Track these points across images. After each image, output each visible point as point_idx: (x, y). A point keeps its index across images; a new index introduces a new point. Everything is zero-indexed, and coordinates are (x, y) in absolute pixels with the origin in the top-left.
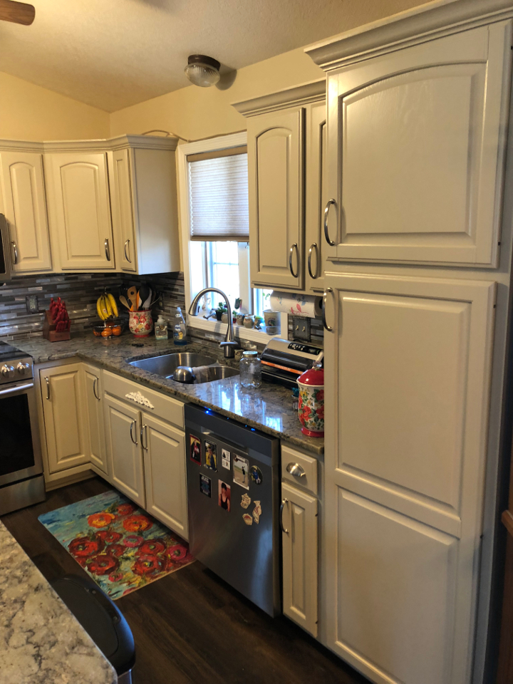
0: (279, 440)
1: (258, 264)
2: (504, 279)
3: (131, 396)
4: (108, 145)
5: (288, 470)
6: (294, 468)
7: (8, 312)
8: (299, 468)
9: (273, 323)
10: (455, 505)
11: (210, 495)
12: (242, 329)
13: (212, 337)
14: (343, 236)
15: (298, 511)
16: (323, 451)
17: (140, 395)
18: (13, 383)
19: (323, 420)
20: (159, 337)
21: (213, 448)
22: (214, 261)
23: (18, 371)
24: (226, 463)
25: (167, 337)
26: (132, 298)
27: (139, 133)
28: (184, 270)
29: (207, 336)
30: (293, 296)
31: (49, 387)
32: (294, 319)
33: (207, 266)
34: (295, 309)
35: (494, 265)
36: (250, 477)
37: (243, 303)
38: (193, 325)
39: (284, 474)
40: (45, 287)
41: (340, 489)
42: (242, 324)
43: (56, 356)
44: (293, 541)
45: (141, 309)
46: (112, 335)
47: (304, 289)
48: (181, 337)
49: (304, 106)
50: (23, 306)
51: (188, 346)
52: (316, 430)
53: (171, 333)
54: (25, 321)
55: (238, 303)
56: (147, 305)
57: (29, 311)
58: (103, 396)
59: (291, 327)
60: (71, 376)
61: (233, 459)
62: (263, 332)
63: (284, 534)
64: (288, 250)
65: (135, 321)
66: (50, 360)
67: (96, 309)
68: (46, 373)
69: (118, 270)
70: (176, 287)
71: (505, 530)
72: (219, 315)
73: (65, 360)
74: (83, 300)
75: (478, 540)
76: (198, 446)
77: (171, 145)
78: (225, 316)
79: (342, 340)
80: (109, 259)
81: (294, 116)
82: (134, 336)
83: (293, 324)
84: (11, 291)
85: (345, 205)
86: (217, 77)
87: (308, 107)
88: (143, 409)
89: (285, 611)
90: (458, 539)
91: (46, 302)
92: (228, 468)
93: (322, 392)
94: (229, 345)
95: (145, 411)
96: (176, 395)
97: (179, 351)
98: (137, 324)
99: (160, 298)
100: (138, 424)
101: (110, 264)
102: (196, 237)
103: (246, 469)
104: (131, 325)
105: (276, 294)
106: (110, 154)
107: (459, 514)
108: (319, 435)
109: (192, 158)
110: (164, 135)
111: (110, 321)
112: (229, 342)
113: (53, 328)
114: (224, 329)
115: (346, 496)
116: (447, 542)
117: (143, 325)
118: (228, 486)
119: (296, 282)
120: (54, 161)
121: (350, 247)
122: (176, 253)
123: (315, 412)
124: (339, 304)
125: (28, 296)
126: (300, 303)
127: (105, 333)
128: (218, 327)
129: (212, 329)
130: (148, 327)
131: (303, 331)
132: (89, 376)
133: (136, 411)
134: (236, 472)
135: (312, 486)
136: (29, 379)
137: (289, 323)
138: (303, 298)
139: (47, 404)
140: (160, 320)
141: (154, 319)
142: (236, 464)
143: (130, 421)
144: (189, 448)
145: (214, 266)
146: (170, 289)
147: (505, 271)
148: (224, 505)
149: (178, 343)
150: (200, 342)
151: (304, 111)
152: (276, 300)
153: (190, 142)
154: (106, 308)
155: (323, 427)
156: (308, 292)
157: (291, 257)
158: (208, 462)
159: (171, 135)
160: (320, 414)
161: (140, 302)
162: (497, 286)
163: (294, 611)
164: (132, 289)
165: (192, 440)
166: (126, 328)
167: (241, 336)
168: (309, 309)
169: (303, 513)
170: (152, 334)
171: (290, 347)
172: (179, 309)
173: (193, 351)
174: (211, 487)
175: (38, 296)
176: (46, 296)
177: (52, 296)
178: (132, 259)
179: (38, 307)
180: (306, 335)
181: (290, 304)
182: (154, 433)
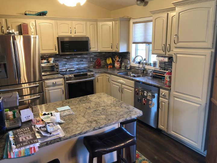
0: (159, 88)
1: (154, 49)
2: (213, 50)
3: (119, 81)
4: (113, 20)
5: (162, 94)
6: (163, 94)
7: (86, 61)
8: (164, 94)
9: (155, 64)
10: (201, 98)
11: (140, 102)
12: (146, 66)
13: (137, 68)
14: (178, 42)
15: (163, 103)
16: (170, 89)
17: (122, 80)
18: (90, 77)
19: (171, 83)
20: (122, 68)
21: (142, 91)
22: (138, 49)
23: (92, 74)
24: (145, 94)
25: (124, 68)
26: (116, 58)
27: (121, 17)
28: (130, 51)
29: (136, 68)
30: (162, 56)
31: (98, 79)
32: (161, 63)
33: (136, 50)
34: (163, 60)
35: (211, 48)
36: (151, 97)
37: (146, 60)
38: (132, 65)
39: (160, 95)
40: (94, 55)
41: (175, 98)
42: (146, 65)
43: (99, 72)
44: (162, 110)
45: (118, 61)
46: (110, 68)
47: (166, 55)
48: (129, 68)
49: (168, 12)
50: (89, 60)
51: (131, 70)
52: (169, 85)
53: (126, 67)
54: (89, 64)
55: (145, 60)
56: (120, 60)
57: (90, 61)
58: (111, 81)
59: (160, 65)
60: (102, 77)
61: (147, 93)
62: (152, 66)
63: (159, 109)
64: (162, 45)
65: (116, 64)
66: (98, 72)
67: (106, 61)
68: (97, 75)
69: (114, 51)
70: (128, 56)
71: (211, 101)
72: (139, 63)
73: (101, 73)
74: (102, 59)
75: (205, 104)
76: (138, 91)
77: (129, 20)
78: (141, 63)
79: (177, 64)
80: (112, 48)
81: (165, 15)
82: (116, 68)
83: (161, 64)
84: (87, 56)
85: (179, 36)
86: (144, 4)
87: (169, 13)
88: (122, 84)
89: (159, 127)
90: (201, 105)
91: (95, 59)
92: (146, 95)
93: (171, 77)
94: (143, 70)
95: (123, 84)
96: (132, 80)
97: (128, 72)
98: (117, 65)
99: (123, 59)
100: (121, 87)
101: (112, 50)
102: (134, 43)
103: (151, 95)
104: (115, 65)
105: (158, 56)
106: (114, 22)
107: (202, 100)
108: (170, 86)
109: (134, 23)
110: (127, 17)
111: (110, 64)
112: (142, 69)
113: (97, 65)
114: (141, 66)
115: (176, 99)
116: (198, 105)
117: (118, 65)
118: (146, 100)
119: (164, 53)
120: (100, 24)
121: (179, 45)
122: (128, 47)
123: (169, 81)
124: (176, 57)
125: (91, 57)
126: (164, 58)
127: (109, 67)
128: (139, 66)
129: (137, 66)
130: (119, 66)
131: (163, 66)
132: (107, 77)
133: (120, 84)
134: (148, 96)
135: (167, 97)
136: (94, 77)
137: (159, 64)
138: (165, 57)
139: (97, 83)
140: (123, 64)
141: (121, 64)
142: (148, 94)
143: (119, 87)
144: (135, 92)
145: (138, 50)
146: (126, 56)
147: (214, 49)
148: (144, 104)
149: (128, 70)
150: (134, 69)
151: (168, 13)
152: (158, 58)
153: (134, 19)
154: (109, 61)
155: (171, 85)
156: (167, 55)
157: (163, 47)
158: (140, 94)
159: (129, 17)
160: (170, 82)
161: (118, 59)
162: (212, 52)
163: (161, 127)
164: (116, 56)
165: (136, 90)
166: (114, 66)
167: (146, 68)
168: (166, 60)
169: (165, 104)
170: (120, 67)
171: (160, 69)
172: (129, 61)
173: (132, 72)
174: (141, 100)
175: (92, 57)
176: (95, 58)
177: (96, 58)
178: (118, 48)
179: (93, 60)
180: (164, 67)
181: (161, 59)
182: (125, 89)
